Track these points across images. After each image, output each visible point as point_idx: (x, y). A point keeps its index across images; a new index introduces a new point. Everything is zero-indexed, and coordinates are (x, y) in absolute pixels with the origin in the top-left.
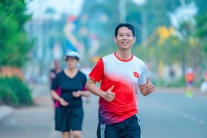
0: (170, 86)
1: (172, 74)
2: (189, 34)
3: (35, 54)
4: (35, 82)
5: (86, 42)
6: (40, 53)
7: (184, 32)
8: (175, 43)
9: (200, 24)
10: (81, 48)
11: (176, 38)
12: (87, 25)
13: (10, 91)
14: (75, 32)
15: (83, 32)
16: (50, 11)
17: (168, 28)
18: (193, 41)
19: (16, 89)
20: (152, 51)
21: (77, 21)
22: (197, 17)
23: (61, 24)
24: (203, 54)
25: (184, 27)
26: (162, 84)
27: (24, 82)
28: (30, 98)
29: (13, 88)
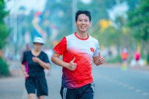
0: (109, 62)
1: (110, 53)
2: (122, 24)
3: (12, 39)
4: (11, 59)
5: (48, 30)
6: (15, 39)
7: (119, 23)
8: (112, 31)
9: (130, 18)
10: (45, 35)
11: (113, 28)
12: (49, 19)
14: (40, 24)
15: (46, 23)
16: (22, 8)
18: (125, 30)
21: (41, 16)
22: (128, 13)
23: (30, 18)
24: (133, 39)
25: (119, 19)
27: (3, 60)
28: (8, 70)
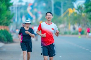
0: (73, 34)
2: (82, 11)
3: (14, 20)
4: (14, 32)
5: (36, 15)
6: (16, 20)
7: (80, 11)
8: (75, 15)
9: (87, 7)
10: (34, 18)
11: (76, 13)
12: (37, 8)
13: (3, 36)
14: (31, 11)
15: (35, 10)
16: (20, 1)
17: (73, 9)
18: (83, 14)
19: (6, 35)
20: (65, 18)
21: (32, 6)
22: (85, 4)
23: (25, 7)
24: (88, 20)
25: (80, 8)
26: (70, 33)
27: (9, 32)
28: (12, 39)
29: (4, 35)
